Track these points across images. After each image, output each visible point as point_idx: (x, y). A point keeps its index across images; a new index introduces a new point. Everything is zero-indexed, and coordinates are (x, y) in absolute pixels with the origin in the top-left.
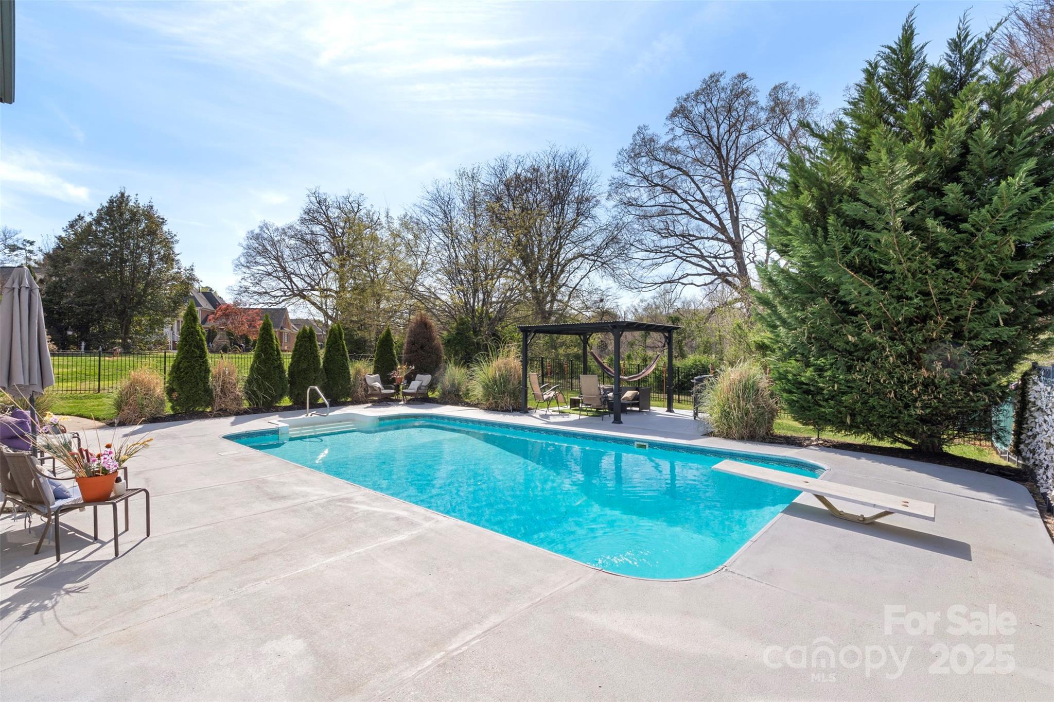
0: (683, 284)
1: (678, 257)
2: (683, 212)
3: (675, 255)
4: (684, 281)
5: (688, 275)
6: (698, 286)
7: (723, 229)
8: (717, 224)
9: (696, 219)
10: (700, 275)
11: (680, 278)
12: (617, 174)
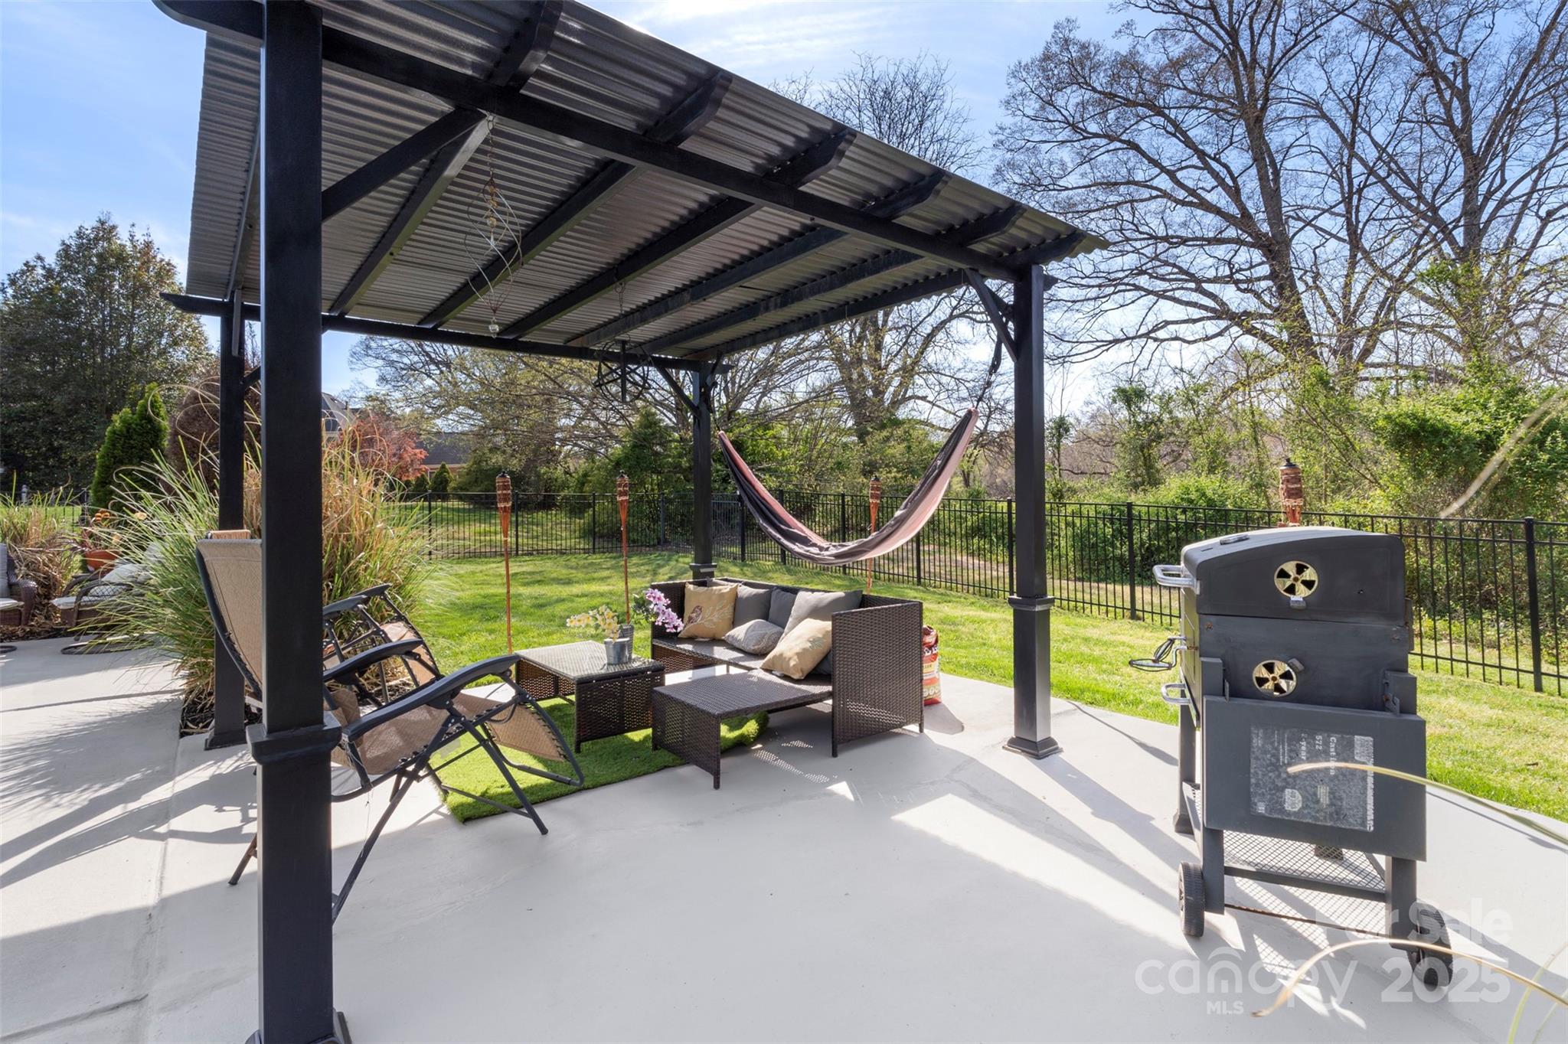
0: (1155, 340)
1: (1149, 292)
2: (1155, 193)
3: (1137, 288)
4: (1161, 334)
5: (1167, 323)
6: (1189, 342)
7: (1245, 220)
8: (1233, 210)
9: (1183, 203)
10: (1195, 321)
11: (1154, 330)
12: (1008, 121)
